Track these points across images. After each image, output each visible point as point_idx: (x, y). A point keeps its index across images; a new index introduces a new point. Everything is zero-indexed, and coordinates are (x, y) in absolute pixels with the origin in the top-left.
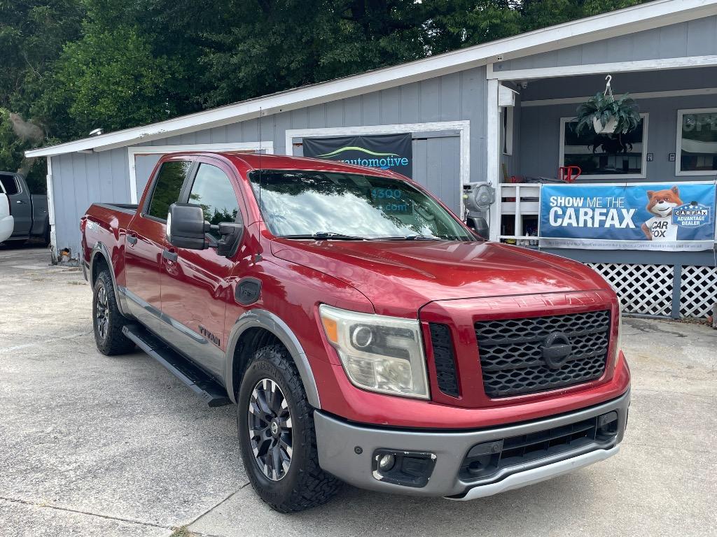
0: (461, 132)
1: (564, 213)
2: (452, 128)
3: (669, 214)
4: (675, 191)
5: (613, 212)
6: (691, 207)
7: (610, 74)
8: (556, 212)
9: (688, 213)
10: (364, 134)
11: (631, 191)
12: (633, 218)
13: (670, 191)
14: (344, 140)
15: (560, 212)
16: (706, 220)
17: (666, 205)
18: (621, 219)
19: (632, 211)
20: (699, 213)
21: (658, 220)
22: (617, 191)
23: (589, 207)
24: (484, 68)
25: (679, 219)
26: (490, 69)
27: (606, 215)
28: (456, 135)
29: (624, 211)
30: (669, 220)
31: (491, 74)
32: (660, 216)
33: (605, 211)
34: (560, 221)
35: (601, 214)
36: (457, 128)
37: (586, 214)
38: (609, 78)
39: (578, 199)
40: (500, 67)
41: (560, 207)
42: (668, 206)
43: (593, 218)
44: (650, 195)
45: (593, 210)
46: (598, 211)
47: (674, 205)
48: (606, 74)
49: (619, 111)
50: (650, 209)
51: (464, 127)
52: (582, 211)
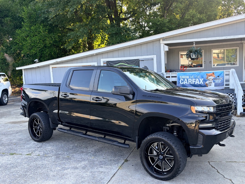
0: (154, 59)
1: (184, 80)
3: (212, 80)
4: (213, 73)
5: (197, 79)
6: (218, 77)
7: (195, 42)
8: (182, 80)
9: (217, 79)
10: (125, 60)
11: (202, 74)
12: (203, 81)
13: (212, 74)
14: (119, 62)
15: (183, 80)
16: (222, 81)
17: (211, 77)
18: (200, 81)
19: (202, 79)
20: (220, 79)
21: (209, 81)
22: (198, 74)
23: (191, 78)
25: (215, 81)
26: (161, 40)
27: (196, 80)
28: (152, 59)
29: (200, 79)
30: (212, 81)
31: (161, 42)
32: (210, 80)
33: (195, 79)
34: (183, 82)
35: (194, 80)
36: (152, 57)
37: (190, 80)
38: (194, 43)
39: (188, 76)
40: (164, 40)
41: (183, 79)
42: (212, 77)
43: (192, 81)
44: (207, 75)
45: (192, 79)
46: (193, 80)
47: (213, 77)
48: (193, 42)
49: (199, 52)
50: (207, 78)
51: (154, 57)
52: (189, 80)
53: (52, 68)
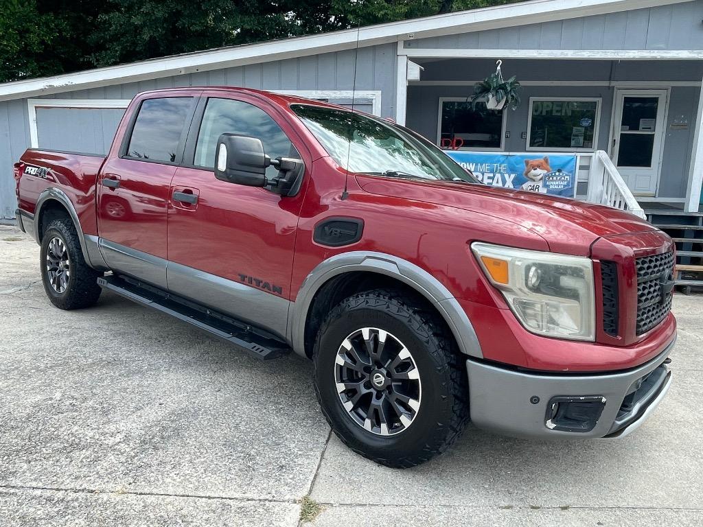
0: (374, 101)
2: (365, 97)
3: (541, 179)
4: (546, 160)
5: (498, 176)
6: (557, 174)
7: (501, 59)
9: (555, 178)
11: (512, 159)
12: (513, 182)
13: (542, 160)
16: (568, 185)
17: (539, 171)
18: (504, 182)
19: (513, 176)
20: (563, 178)
21: (532, 184)
22: (502, 159)
23: (480, 172)
24: (396, 44)
25: (548, 183)
26: (400, 46)
27: (493, 178)
28: (369, 104)
29: (506, 176)
30: (541, 184)
31: (401, 50)
32: (534, 181)
33: (492, 175)
35: (489, 178)
36: (370, 97)
38: (499, 62)
39: (471, 164)
40: (409, 45)
42: (540, 172)
44: (527, 163)
45: (483, 174)
46: (486, 175)
47: (545, 172)
48: (496, 59)
49: (511, 91)
50: (526, 174)
51: (376, 96)
53: (36, 107)
